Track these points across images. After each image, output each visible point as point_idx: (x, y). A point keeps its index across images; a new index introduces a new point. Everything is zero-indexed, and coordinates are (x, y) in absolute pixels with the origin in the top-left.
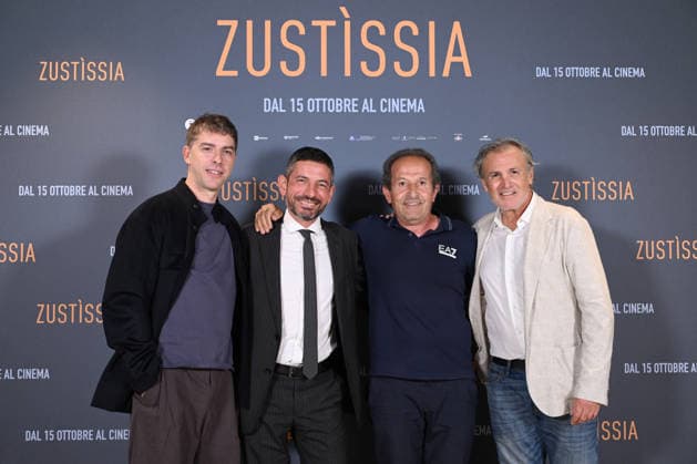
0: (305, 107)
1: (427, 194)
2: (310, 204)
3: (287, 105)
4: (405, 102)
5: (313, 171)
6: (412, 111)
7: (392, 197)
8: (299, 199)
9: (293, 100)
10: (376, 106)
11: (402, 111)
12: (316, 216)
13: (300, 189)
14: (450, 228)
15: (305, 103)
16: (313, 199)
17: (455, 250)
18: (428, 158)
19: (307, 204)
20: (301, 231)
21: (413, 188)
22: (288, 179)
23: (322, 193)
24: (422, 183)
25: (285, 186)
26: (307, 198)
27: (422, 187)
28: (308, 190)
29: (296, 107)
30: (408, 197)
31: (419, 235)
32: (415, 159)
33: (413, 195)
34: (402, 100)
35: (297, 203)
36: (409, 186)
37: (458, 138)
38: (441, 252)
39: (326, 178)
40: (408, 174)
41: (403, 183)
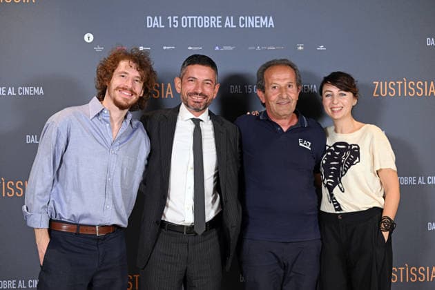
0: (180, 23)
1: (293, 95)
2: (199, 99)
3: (165, 22)
4: (259, 20)
5: (201, 73)
6: (264, 26)
7: (267, 98)
8: (190, 94)
9: (170, 18)
10: (236, 22)
11: (256, 26)
12: (205, 108)
13: (190, 87)
14: (306, 125)
15: (179, 20)
16: (201, 94)
17: (310, 144)
18: (292, 66)
19: (196, 98)
20: (192, 119)
21: (284, 90)
22: (181, 79)
23: (208, 90)
24: (289, 86)
25: (179, 85)
26: (197, 94)
27: (290, 89)
28: (197, 88)
29: (173, 23)
30: (281, 97)
31: (285, 129)
32: (283, 68)
33: (285, 96)
34: (256, 17)
35: (189, 97)
36: (281, 89)
37: (300, 48)
38: (301, 145)
39: (211, 78)
40: (279, 79)
41: (275, 87)
